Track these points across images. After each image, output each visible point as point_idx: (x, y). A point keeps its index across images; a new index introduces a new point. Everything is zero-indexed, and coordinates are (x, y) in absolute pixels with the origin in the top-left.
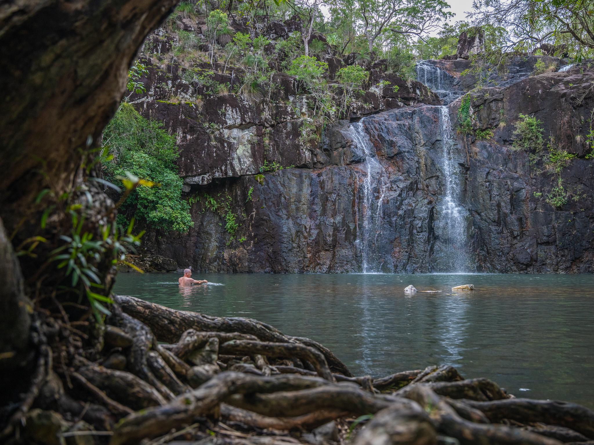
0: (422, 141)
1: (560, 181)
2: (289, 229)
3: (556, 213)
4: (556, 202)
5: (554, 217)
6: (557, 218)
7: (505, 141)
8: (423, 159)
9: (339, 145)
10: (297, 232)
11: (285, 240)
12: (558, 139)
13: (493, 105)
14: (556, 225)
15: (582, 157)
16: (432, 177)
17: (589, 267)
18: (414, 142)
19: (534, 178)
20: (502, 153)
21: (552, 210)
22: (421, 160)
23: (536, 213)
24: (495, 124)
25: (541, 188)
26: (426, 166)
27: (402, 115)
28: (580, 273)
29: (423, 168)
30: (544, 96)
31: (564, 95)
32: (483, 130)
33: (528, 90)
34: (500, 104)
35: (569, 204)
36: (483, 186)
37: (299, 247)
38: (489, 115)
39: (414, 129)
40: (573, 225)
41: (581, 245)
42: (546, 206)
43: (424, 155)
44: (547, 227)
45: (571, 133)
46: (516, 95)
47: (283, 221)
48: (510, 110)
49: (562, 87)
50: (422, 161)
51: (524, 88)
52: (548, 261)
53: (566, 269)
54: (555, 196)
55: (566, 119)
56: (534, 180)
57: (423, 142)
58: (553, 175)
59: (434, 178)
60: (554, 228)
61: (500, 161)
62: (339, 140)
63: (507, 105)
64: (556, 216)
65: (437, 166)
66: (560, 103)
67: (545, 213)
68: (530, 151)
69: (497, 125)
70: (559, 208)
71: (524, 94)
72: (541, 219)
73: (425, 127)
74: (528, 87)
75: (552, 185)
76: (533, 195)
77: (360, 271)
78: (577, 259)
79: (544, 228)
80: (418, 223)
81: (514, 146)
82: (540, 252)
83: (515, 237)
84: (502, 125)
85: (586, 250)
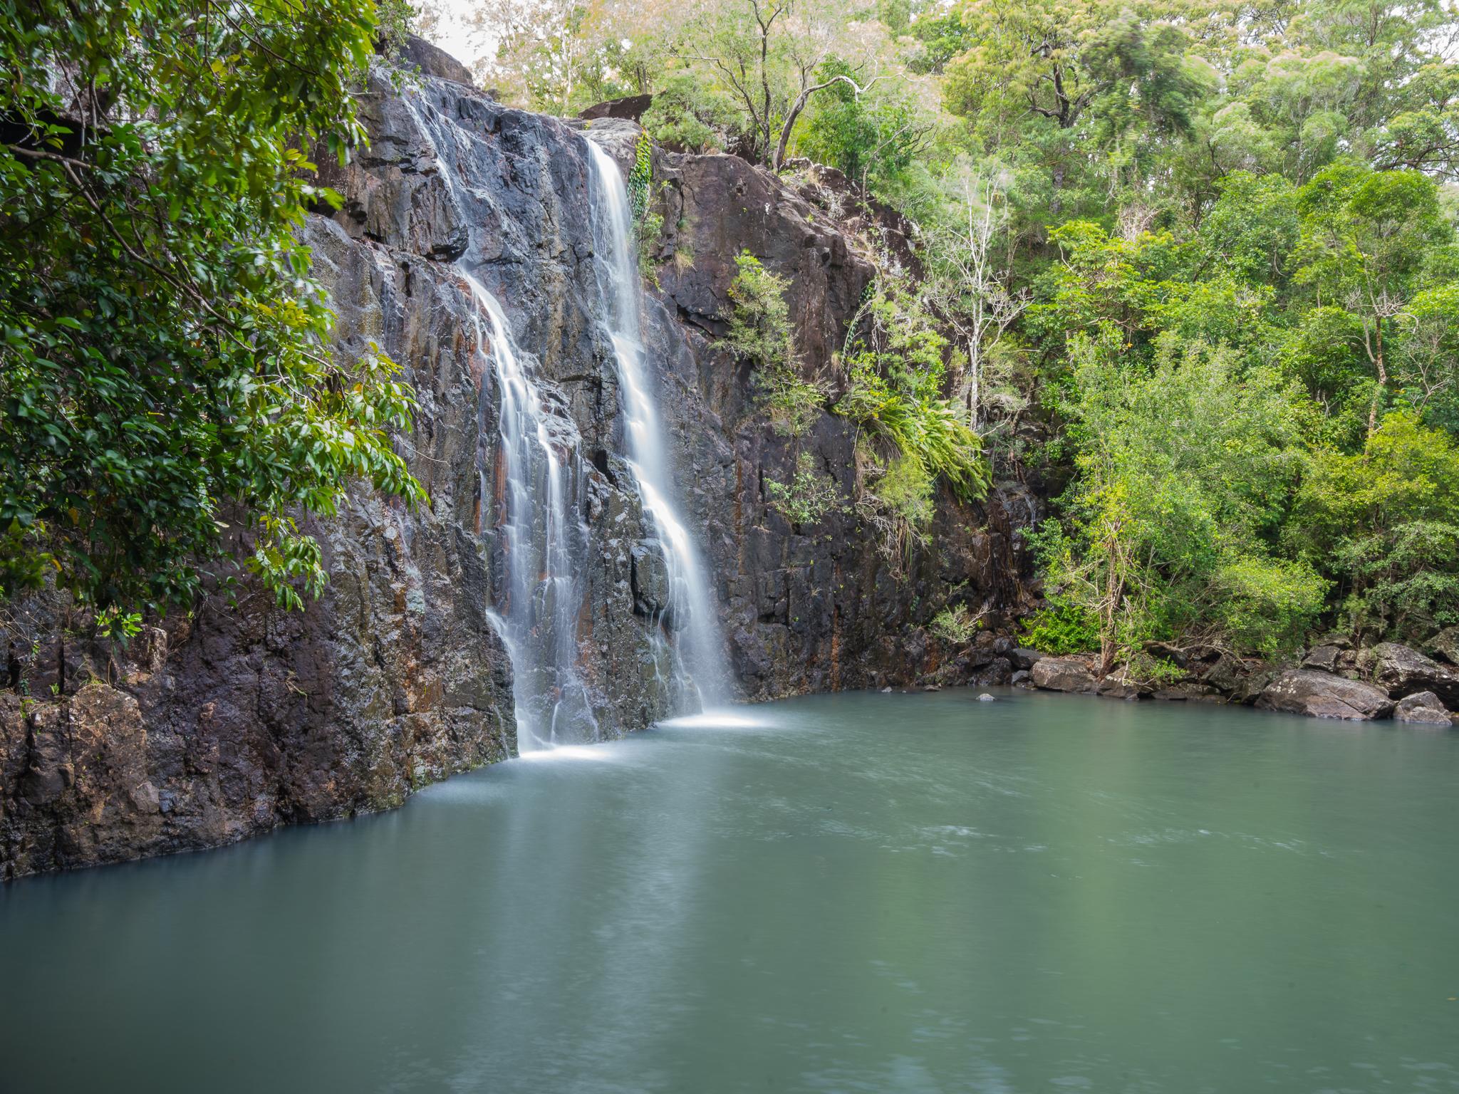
0: (557, 239)
1: (806, 458)
3: (791, 540)
4: (801, 510)
5: (786, 549)
6: (791, 554)
7: (682, 310)
8: (560, 307)
14: (792, 572)
15: (827, 408)
16: (578, 378)
18: (536, 235)
19: (746, 438)
20: (689, 345)
21: (785, 531)
22: (550, 308)
23: (756, 534)
24: (665, 253)
25: (761, 466)
26: (565, 332)
30: (776, 223)
31: (812, 241)
33: (740, 190)
34: (677, 198)
36: (679, 437)
37: (380, 658)
39: (538, 187)
40: (812, 575)
41: (820, 625)
42: (767, 515)
43: (561, 295)
44: (774, 576)
45: (823, 343)
46: (716, 192)
48: (699, 226)
49: (798, 216)
50: (558, 317)
51: (732, 180)
53: (799, 681)
55: (815, 303)
56: (746, 442)
57: (558, 245)
58: (788, 438)
59: (580, 384)
60: (787, 578)
61: (693, 372)
63: (691, 207)
64: (789, 548)
65: (597, 345)
66: (807, 258)
67: (770, 536)
68: (750, 363)
69: (669, 257)
70: (797, 529)
71: (733, 197)
72: (764, 553)
73: (562, 191)
74: (741, 182)
75: (784, 465)
76: (751, 482)
77: (516, 749)
78: (811, 659)
79: (769, 576)
80: (618, 549)
81: (706, 334)
82: (766, 643)
83: (727, 600)
84: (682, 260)
85: (823, 635)
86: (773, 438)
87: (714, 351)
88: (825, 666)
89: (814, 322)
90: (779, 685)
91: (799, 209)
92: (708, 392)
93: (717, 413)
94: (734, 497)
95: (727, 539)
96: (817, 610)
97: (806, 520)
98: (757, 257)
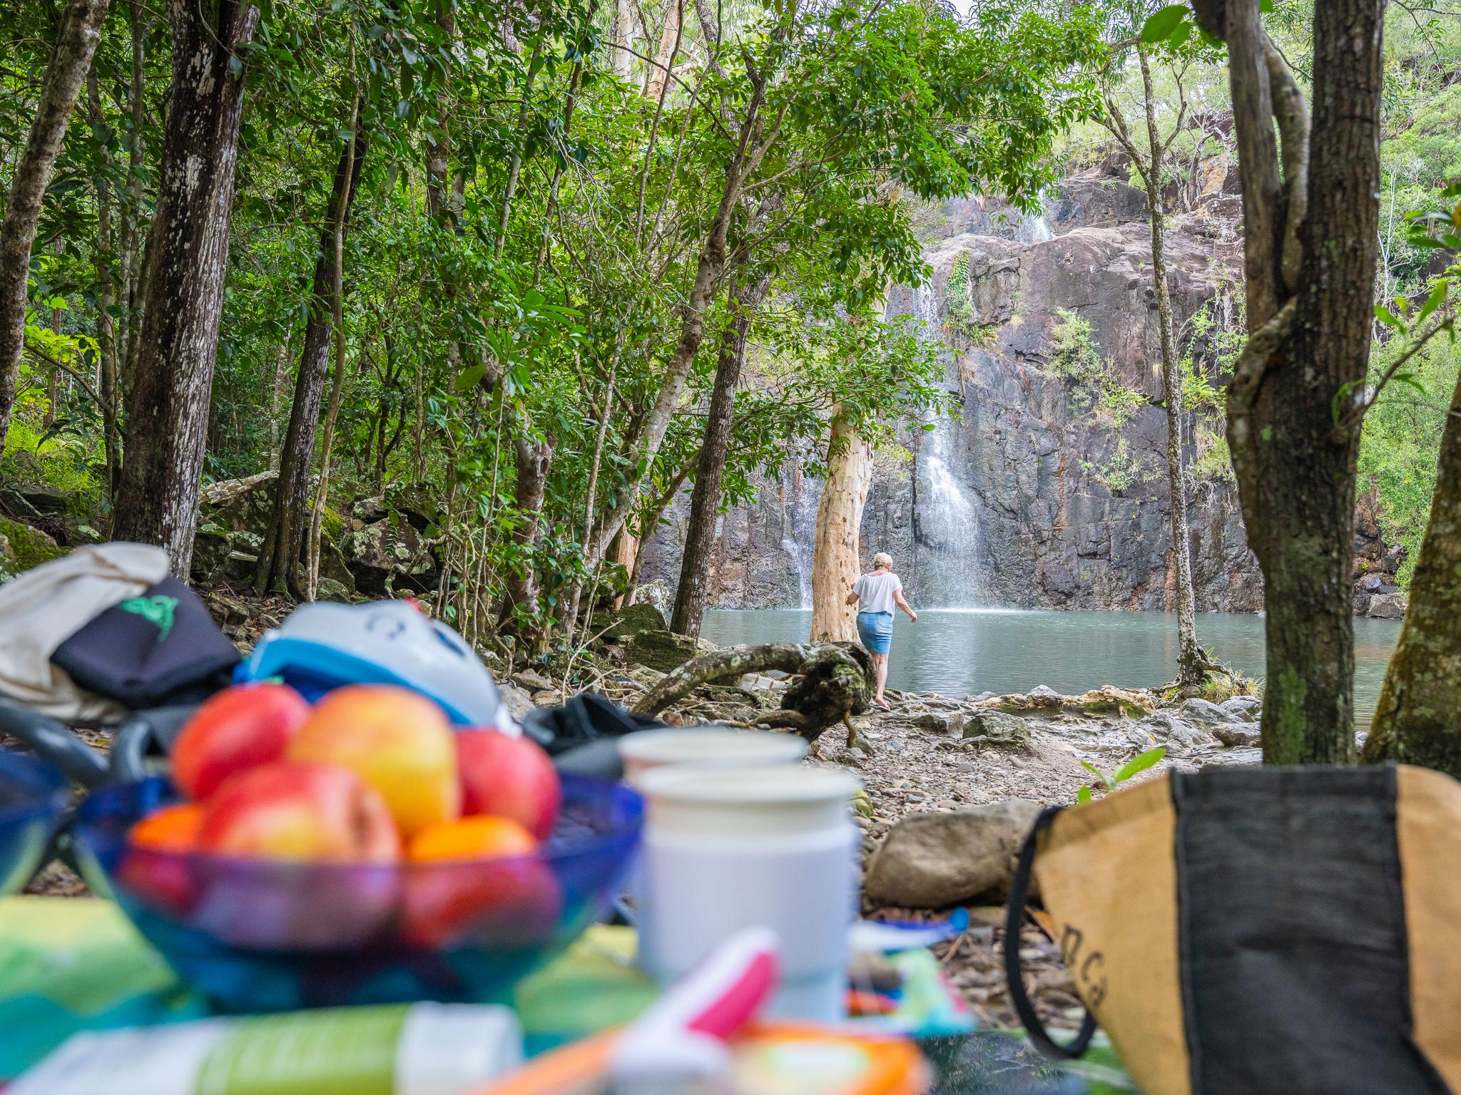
1: (1123, 443)
2: (673, 514)
3: (1111, 501)
4: (1118, 481)
5: (1107, 508)
6: (1113, 511)
7: (1019, 353)
11: (668, 537)
12: (1120, 363)
13: (1001, 277)
14: (1112, 524)
15: (1157, 404)
17: (1158, 600)
19: (1073, 433)
20: (1018, 377)
21: (1105, 495)
23: (1078, 498)
24: (1002, 318)
28: (1144, 610)
30: (1099, 278)
31: (1133, 285)
32: (982, 327)
33: (1068, 261)
34: (1013, 279)
35: (1136, 487)
36: (991, 440)
38: (994, 299)
40: (1136, 526)
41: (1148, 561)
42: (1092, 485)
44: (1096, 527)
45: (1143, 357)
46: (1046, 267)
48: (1032, 294)
49: (1128, 266)
51: (1060, 256)
52: (1096, 588)
53: (1126, 601)
54: (1112, 470)
55: (1136, 329)
58: (1108, 430)
60: (1107, 528)
61: (1016, 394)
63: (1025, 281)
64: (1111, 506)
66: (1127, 297)
67: (1093, 500)
68: (1072, 382)
69: (1007, 320)
70: (1118, 493)
71: (1061, 267)
72: (1086, 511)
74: (1068, 255)
75: (1106, 449)
76: (1074, 464)
77: (798, 605)
78: (1139, 586)
79: (1091, 527)
80: (896, 510)
81: (1040, 366)
82: (1084, 572)
83: (1043, 542)
84: (1016, 320)
85: (1154, 569)
86: (1095, 431)
87: (1042, 378)
88: (1160, 592)
89: (1135, 344)
90: (1098, 601)
91: (1134, 259)
92: (1039, 405)
93: (1048, 419)
94: (1057, 474)
95: (1042, 504)
96: (1142, 551)
97: (1123, 487)
98: (1081, 307)
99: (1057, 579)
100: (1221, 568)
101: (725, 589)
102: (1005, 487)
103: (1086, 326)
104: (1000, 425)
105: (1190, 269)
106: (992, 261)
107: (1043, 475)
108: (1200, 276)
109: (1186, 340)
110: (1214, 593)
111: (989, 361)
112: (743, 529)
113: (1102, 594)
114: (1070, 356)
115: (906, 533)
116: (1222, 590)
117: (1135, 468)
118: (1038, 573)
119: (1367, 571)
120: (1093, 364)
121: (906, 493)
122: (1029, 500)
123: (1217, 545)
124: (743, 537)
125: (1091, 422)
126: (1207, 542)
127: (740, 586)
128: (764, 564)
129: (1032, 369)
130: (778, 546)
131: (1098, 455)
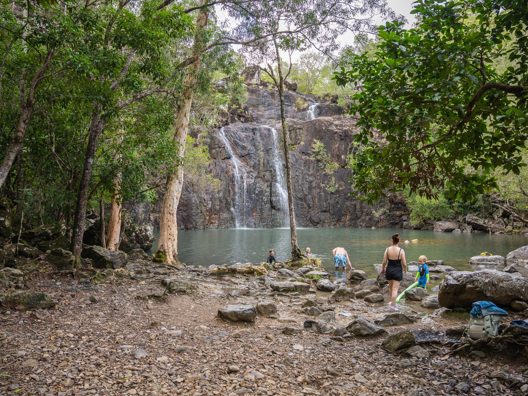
1: (333, 179)
2: (195, 201)
3: (330, 196)
4: (332, 190)
5: (329, 198)
6: (331, 198)
7: (303, 153)
8: (262, 159)
9: (217, 146)
10: (200, 202)
11: (194, 208)
12: (332, 155)
13: (298, 131)
14: (331, 202)
15: (343, 167)
16: (267, 171)
17: (344, 224)
18: (257, 148)
20: (303, 159)
21: (329, 194)
22: (260, 160)
23: (321, 195)
24: (298, 142)
26: (264, 164)
27: (246, 129)
28: (340, 227)
29: (262, 165)
30: (326, 131)
31: (336, 133)
32: (292, 145)
33: (317, 126)
34: (301, 131)
35: (337, 191)
36: (295, 178)
37: (201, 212)
38: (296, 137)
39: (257, 140)
40: (338, 203)
41: (341, 213)
42: (325, 191)
43: (263, 157)
44: (326, 203)
45: (339, 154)
46: (311, 128)
47: (191, 195)
48: (307, 135)
49: (334, 128)
50: (262, 161)
51: (315, 124)
52: (326, 221)
53: (335, 225)
54: (330, 186)
55: (337, 146)
57: (262, 149)
58: (329, 175)
60: (329, 203)
61: (302, 165)
62: (217, 143)
63: (305, 132)
65: (271, 165)
66: (334, 136)
67: (325, 195)
68: (319, 161)
70: (332, 193)
71: (315, 128)
72: (323, 198)
73: (263, 139)
74: (317, 124)
75: (329, 180)
76: (319, 185)
77: (235, 227)
78: (339, 220)
79: (324, 203)
80: (265, 199)
81: (309, 157)
82: (323, 216)
83: (310, 208)
84: (302, 143)
85: (343, 215)
86: (326, 175)
87: (309, 160)
88: (345, 222)
89: (337, 150)
90: (327, 225)
91: (336, 126)
92: (309, 168)
93: (311, 172)
94: (314, 188)
95: (310, 196)
96: (340, 210)
97: (333, 191)
98: (321, 139)
99: (315, 219)
100: (362, 214)
101: (212, 223)
102: (299, 192)
103: (322, 145)
104: (297, 174)
105: (352, 129)
106: (295, 126)
107: (310, 188)
108: (355, 131)
109: (351, 149)
110: (360, 222)
111: (294, 155)
112: (218, 205)
113: (328, 223)
114: (317, 153)
115: (268, 206)
116: (363, 221)
117: (337, 186)
118: (309, 217)
119: (404, 215)
120: (324, 156)
121: (268, 194)
122: (306, 195)
123: (361, 208)
124: (218, 207)
125: (324, 173)
126: (358, 207)
127: (217, 222)
128: (225, 215)
129: (307, 157)
130: (229, 210)
131: (326, 182)
